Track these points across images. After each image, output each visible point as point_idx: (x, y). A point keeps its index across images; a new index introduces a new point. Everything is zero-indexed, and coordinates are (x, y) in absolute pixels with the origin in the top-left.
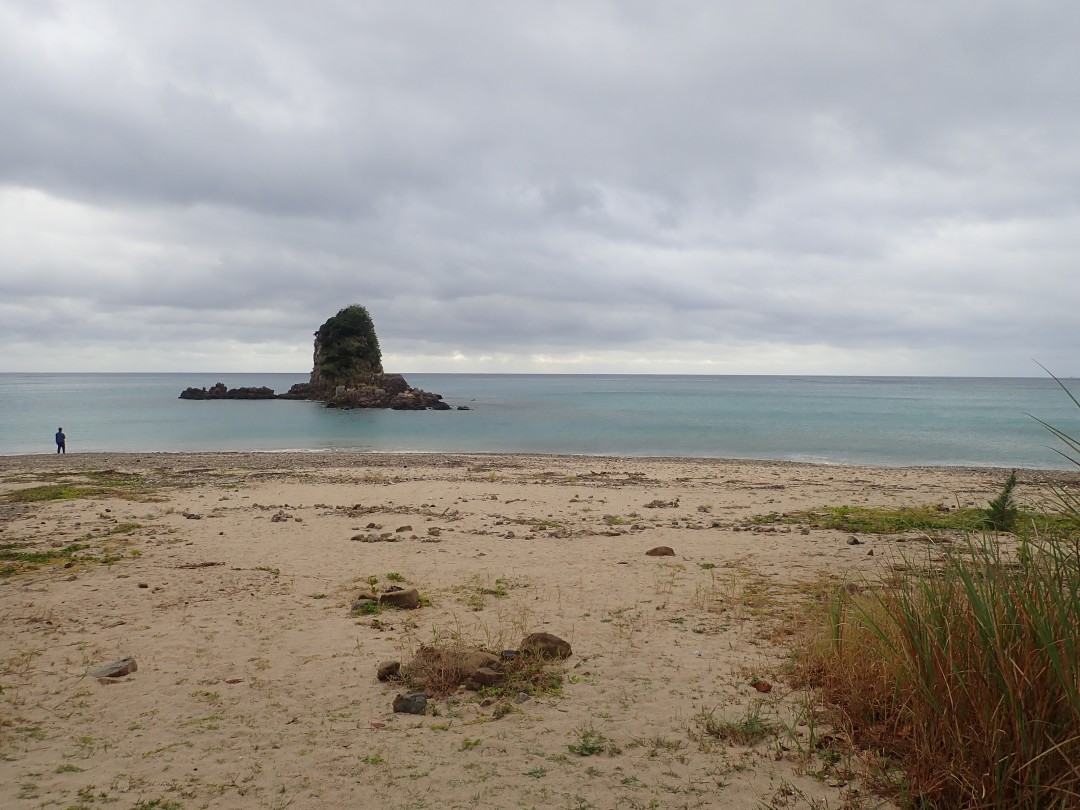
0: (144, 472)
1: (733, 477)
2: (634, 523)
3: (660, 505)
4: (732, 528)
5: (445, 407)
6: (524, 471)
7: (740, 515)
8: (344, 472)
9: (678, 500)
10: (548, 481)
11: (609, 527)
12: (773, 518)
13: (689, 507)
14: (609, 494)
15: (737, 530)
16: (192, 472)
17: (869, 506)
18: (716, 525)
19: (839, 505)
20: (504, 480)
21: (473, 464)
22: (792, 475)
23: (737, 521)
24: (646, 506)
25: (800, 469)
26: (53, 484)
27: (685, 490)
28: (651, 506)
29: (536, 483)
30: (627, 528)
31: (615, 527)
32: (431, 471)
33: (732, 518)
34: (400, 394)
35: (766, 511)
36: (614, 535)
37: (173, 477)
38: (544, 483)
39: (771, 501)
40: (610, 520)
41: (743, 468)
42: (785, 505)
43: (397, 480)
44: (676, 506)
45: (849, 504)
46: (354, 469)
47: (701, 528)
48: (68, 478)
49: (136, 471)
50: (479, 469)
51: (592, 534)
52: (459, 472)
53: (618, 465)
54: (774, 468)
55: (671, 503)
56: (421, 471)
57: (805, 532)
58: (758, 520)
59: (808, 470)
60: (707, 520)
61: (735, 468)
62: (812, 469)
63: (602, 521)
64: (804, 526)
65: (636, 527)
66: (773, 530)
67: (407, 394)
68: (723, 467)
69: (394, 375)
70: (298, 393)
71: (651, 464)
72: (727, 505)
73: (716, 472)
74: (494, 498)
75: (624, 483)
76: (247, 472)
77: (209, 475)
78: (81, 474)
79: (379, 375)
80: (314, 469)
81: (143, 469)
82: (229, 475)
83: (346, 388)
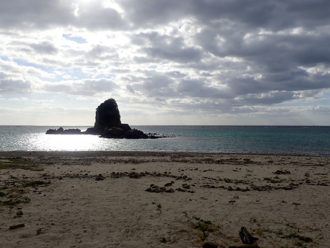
34: (129, 131)
37: (45, 160)
43: (142, 161)
49: (30, 157)
76: (76, 158)
77: (60, 159)
78: (6, 159)
79: (120, 124)
80: (104, 157)
81: (33, 157)
82: (69, 160)
83: (108, 128)
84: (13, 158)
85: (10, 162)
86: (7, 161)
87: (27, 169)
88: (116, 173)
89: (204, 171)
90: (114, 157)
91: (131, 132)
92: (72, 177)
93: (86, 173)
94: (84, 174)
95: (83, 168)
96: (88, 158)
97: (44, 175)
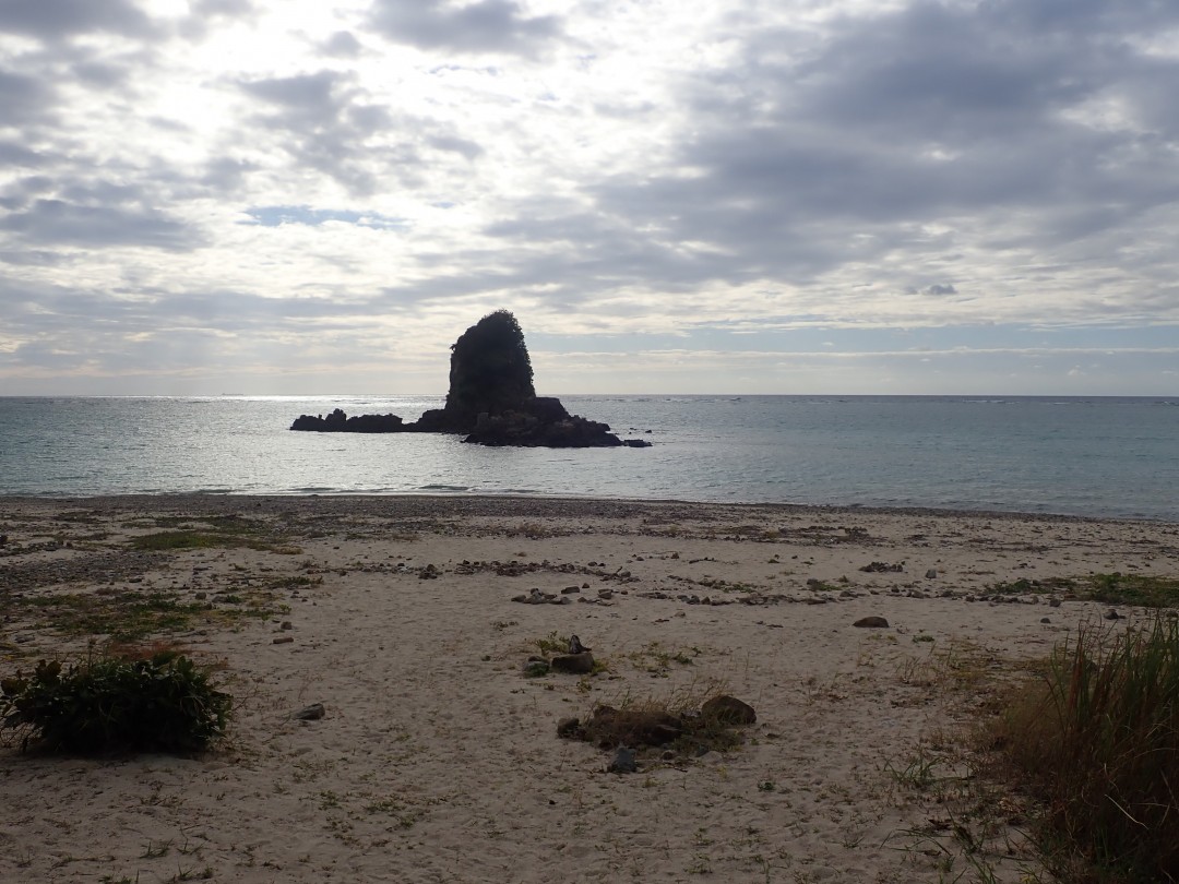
0: (267, 518)
1: (981, 534)
2: (844, 590)
3: (880, 568)
4: (964, 598)
5: (613, 441)
6: (713, 524)
7: (980, 582)
8: (496, 521)
9: (903, 563)
10: (741, 537)
11: (813, 594)
12: (1023, 586)
13: (915, 571)
14: (819, 553)
15: (971, 600)
16: (320, 518)
17: (1147, 573)
18: (947, 595)
19: (1109, 572)
20: (689, 536)
21: (649, 515)
22: (1059, 533)
23: (974, 589)
24: (863, 569)
25: (1070, 525)
26: (175, 529)
27: (914, 549)
28: (868, 570)
29: (728, 539)
30: (836, 594)
31: (820, 593)
32: (599, 522)
33: (968, 585)
34: (557, 423)
35: (1013, 577)
36: (815, 602)
37: (300, 524)
38: (737, 540)
39: (1023, 566)
40: (815, 585)
41: (995, 523)
42: (1041, 570)
43: (557, 533)
44: (900, 569)
45: (1124, 570)
46: (507, 519)
47: (928, 596)
48: (190, 524)
49: (260, 517)
50: (658, 520)
51: (792, 601)
52: (634, 524)
53: (833, 517)
54: (1037, 523)
55: (894, 566)
56: (587, 521)
57: (1055, 604)
58: (999, 588)
59: (1081, 526)
60: (937, 586)
61: (984, 522)
62: (1088, 525)
63: (805, 586)
64: (1057, 597)
65: (847, 594)
66: (1015, 600)
67: (565, 424)
68: (970, 522)
69: (547, 398)
70: (431, 422)
71: (875, 517)
72: (966, 570)
73: (957, 528)
74: (676, 556)
75: (839, 540)
76: (382, 520)
77: (339, 523)
78: (201, 520)
79: (530, 398)
80: (458, 517)
81: (266, 515)
82: (363, 524)
83: (490, 415)
84: (218, 518)
85: (214, 530)
86: (205, 525)
87: (263, 549)
88: (472, 563)
89: (691, 562)
90: (485, 518)
91: (566, 428)
92: (367, 571)
93: (401, 561)
94: (395, 563)
95: (397, 549)
96: (414, 520)
97: (307, 565)
